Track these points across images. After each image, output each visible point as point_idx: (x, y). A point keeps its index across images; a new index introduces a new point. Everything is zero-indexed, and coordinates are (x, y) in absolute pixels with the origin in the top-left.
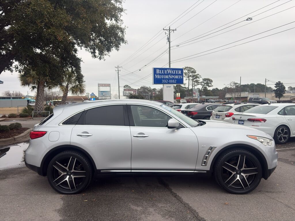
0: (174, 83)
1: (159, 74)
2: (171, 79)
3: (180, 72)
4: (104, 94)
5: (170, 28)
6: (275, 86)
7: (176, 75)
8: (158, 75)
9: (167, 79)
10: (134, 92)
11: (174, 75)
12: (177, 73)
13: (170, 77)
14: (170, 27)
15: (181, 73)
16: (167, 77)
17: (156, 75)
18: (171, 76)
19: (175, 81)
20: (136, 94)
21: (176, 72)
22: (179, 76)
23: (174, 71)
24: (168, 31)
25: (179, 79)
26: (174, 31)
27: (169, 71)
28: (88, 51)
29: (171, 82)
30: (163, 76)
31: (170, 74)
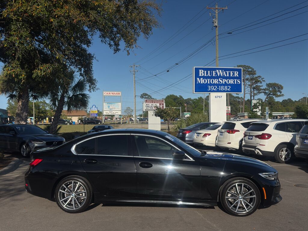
0: (228, 91)
1: (204, 77)
2: (222, 85)
3: (236, 74)
4: (111, 107)
7: (230, 78)
8: (202, 79)
9: (216, 85)
10: (160, 104)
11: (226, 78)
12: (231, 76)
13: (221, 81)
15: (238, 76)
16: (215, 81)
17: (198, 79)
18: (223, 80)
19: (228, 88)
20: (163, 107)
21: (230, 74)
23: (228, 72)
25: (234, 84)
27: (219, 71)
28: (105, 43)
29: (222, 89)
30: (209, 80)
31: (220, 77)
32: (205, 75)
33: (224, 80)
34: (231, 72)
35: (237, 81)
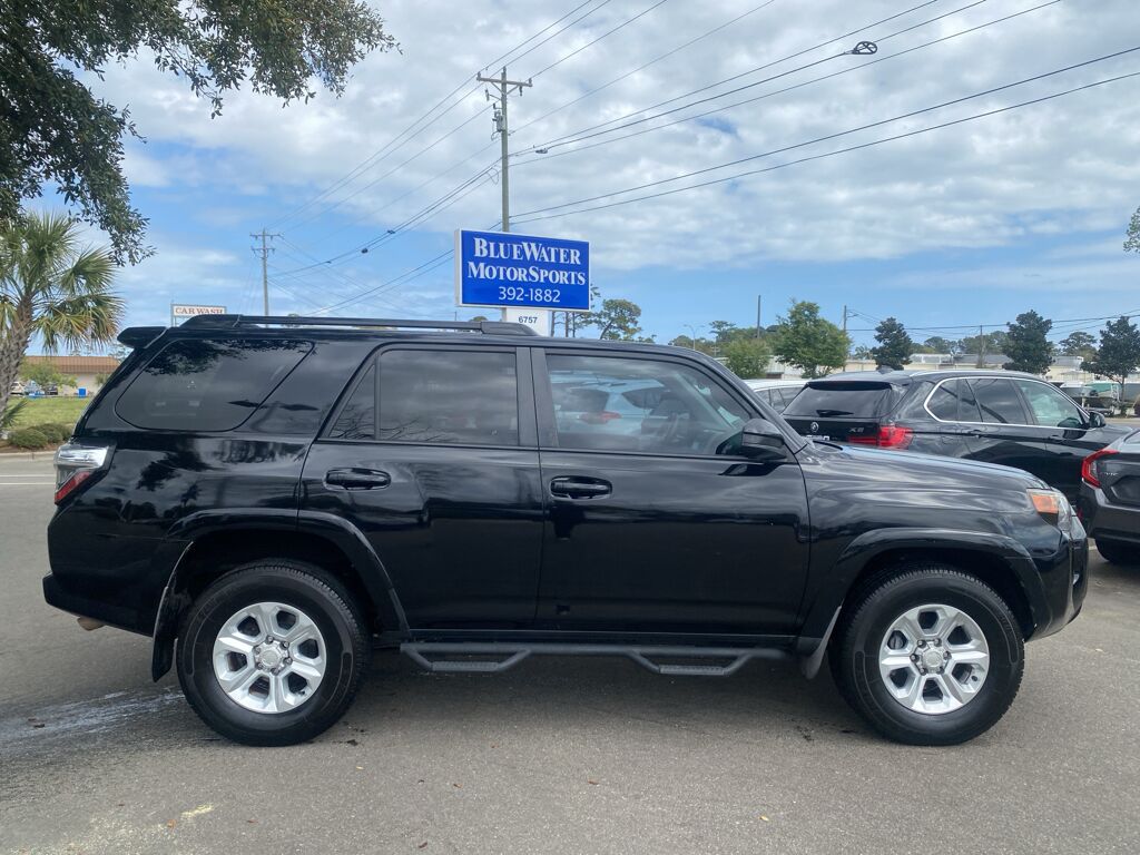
0: (551, 305)
1: (488, 261)
2: (538, 285)
3: (575, 258)
5: (504, 75)
6: (877, 334)
7: (557, 266)
8: (482, 265)
9: (522, 284)
11: (549, 266)
12: (562, 261)
13: (535, 275)
14: (504, 69)
15: (578, 263)
16: (520, 275)
17: (472, 264)
18: (539, 273)
19: (554, 295)
21: (557, 255)
22: (573, 274)
23: (553, 250)
24: (499, 85)
25: (570, 285)
26: (524, 88)
27: (530, 247)
28: (173, 68)
29: (538, 298)
30: (501, 269)
31: (532, 262)
32: (492, 255)
33: (542, 271)
34: (562, 250)
35: (576, 276)
